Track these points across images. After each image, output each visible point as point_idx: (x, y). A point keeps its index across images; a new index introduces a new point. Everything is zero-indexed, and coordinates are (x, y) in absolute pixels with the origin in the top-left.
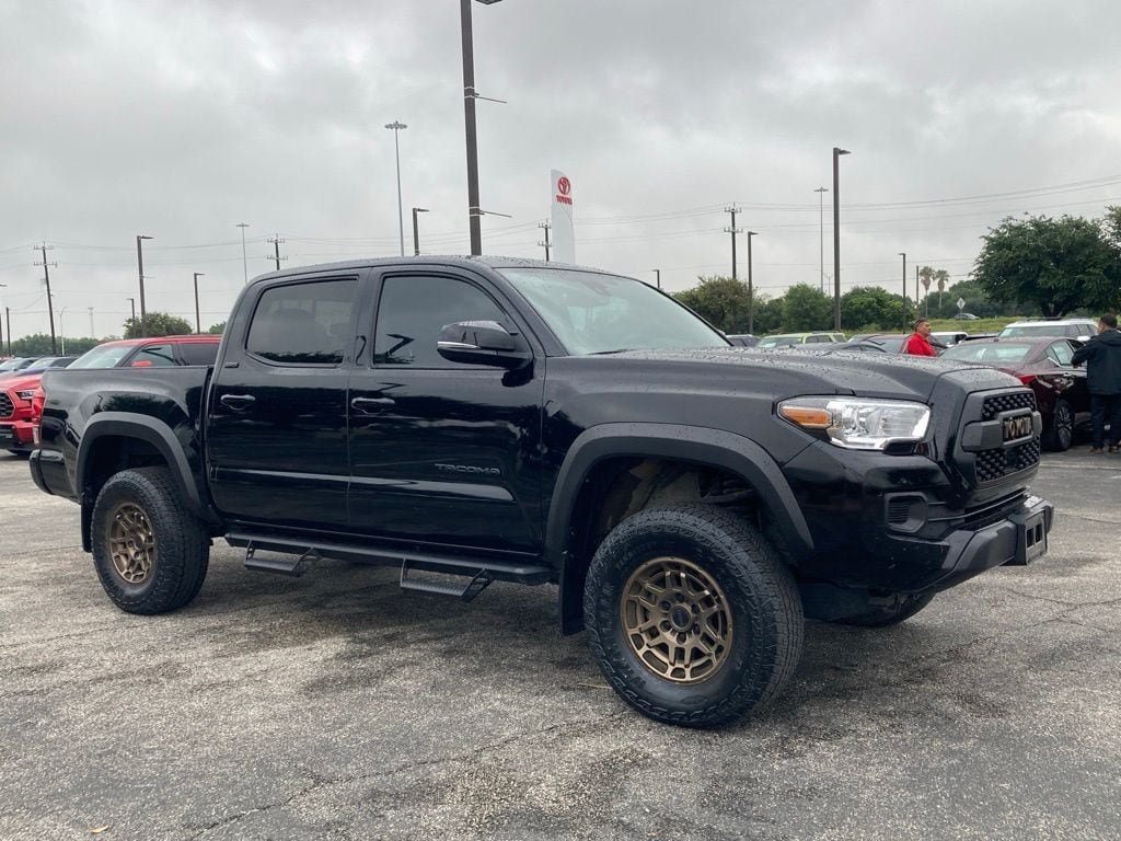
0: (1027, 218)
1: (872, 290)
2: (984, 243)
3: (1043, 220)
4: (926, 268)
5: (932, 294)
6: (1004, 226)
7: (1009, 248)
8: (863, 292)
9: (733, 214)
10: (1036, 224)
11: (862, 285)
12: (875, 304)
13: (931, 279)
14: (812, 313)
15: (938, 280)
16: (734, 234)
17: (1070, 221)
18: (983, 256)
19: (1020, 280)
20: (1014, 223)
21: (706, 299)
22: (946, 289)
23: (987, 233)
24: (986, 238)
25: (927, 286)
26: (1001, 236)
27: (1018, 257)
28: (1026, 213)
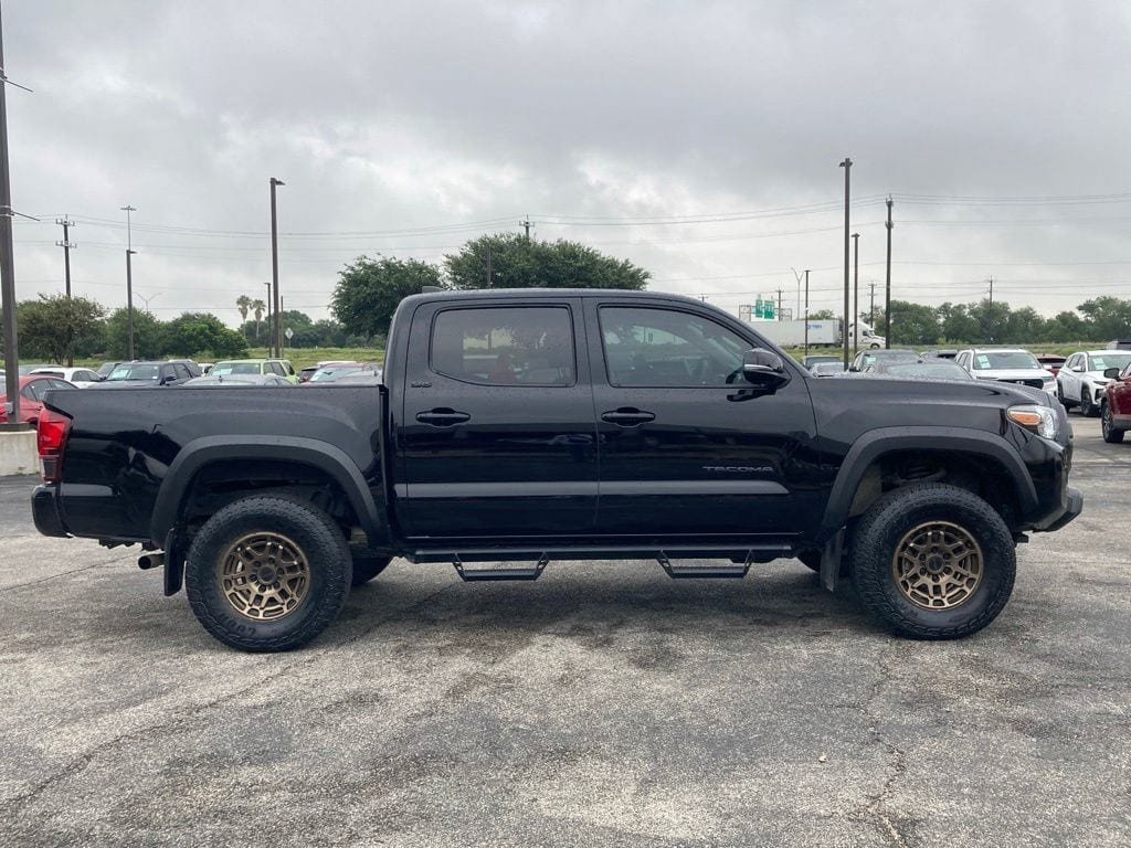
0: (379, 259)
1: (203, 316)
2: (341, 278)
3: (393, 261)
4: (243, 297)
5: (249, 323)
6: (360, 264)
7: (366, 284)
8: (194, 318)
9: (66, 227)
10: (388, 265)
11: (192, 312)
12: (207, 331)
13: (248, 307)
14: (142, 338)
15: (255, 309)
16: (67, 249)
17: (415, 264)
18: (339, 290)
19: (375, 314)
20: (368, 262)
21: (51, 318)
22: (263, 319)
23: (344, 269)
24: (343, 274)
25: (244, 316)
26: (357, 273)
27: (376, 293)
28: (379, 254)
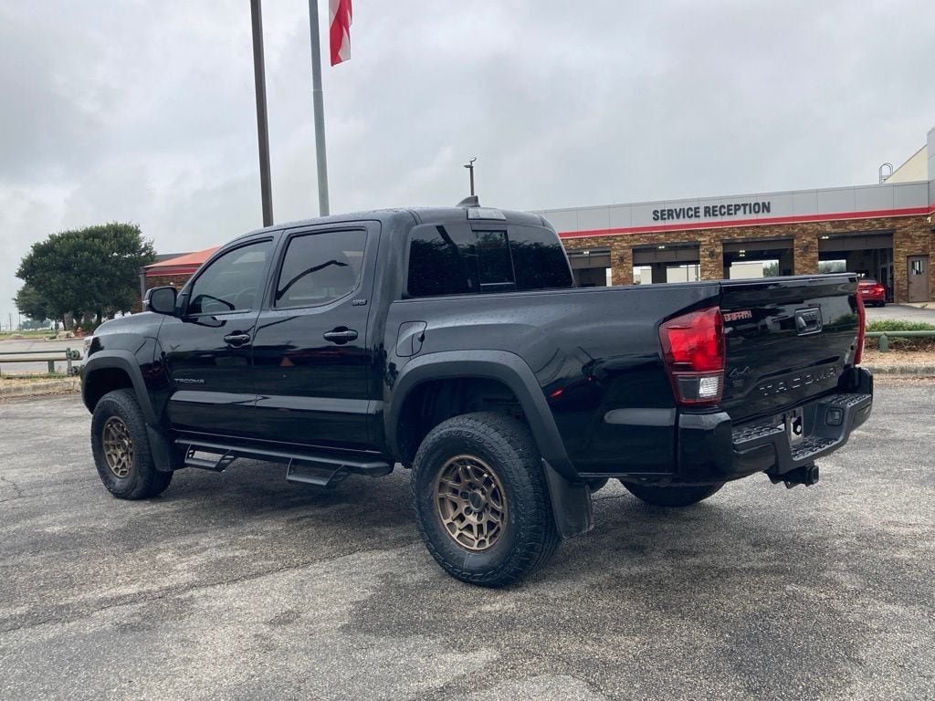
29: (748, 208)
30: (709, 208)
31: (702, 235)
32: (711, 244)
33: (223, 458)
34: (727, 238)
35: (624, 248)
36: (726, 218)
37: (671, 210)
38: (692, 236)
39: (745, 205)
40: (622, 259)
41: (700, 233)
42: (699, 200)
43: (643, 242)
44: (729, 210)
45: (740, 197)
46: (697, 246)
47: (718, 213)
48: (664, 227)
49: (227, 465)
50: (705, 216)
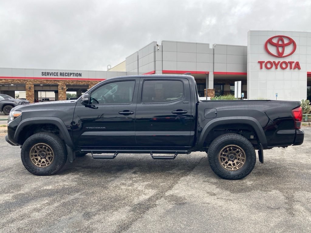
29: (74, 74)
30: (61, 73)
31: (59, 82)
32: (62, 85)
33: (115, 154)
34: (67, 83)
35: (31, 84)
36: (67, 77)
37: (48, 73)
38: (56, 82)
39: (73, 73)
40: (30, 88)
41: (58, 81)
42: (58, 70)
43: (38, 83)
44: (68, 74)
45: (71, 71)
46: (57, 86)
47: (64, 75)
48: (46, 78)
49: (116, 156)
50: (60, 75)
